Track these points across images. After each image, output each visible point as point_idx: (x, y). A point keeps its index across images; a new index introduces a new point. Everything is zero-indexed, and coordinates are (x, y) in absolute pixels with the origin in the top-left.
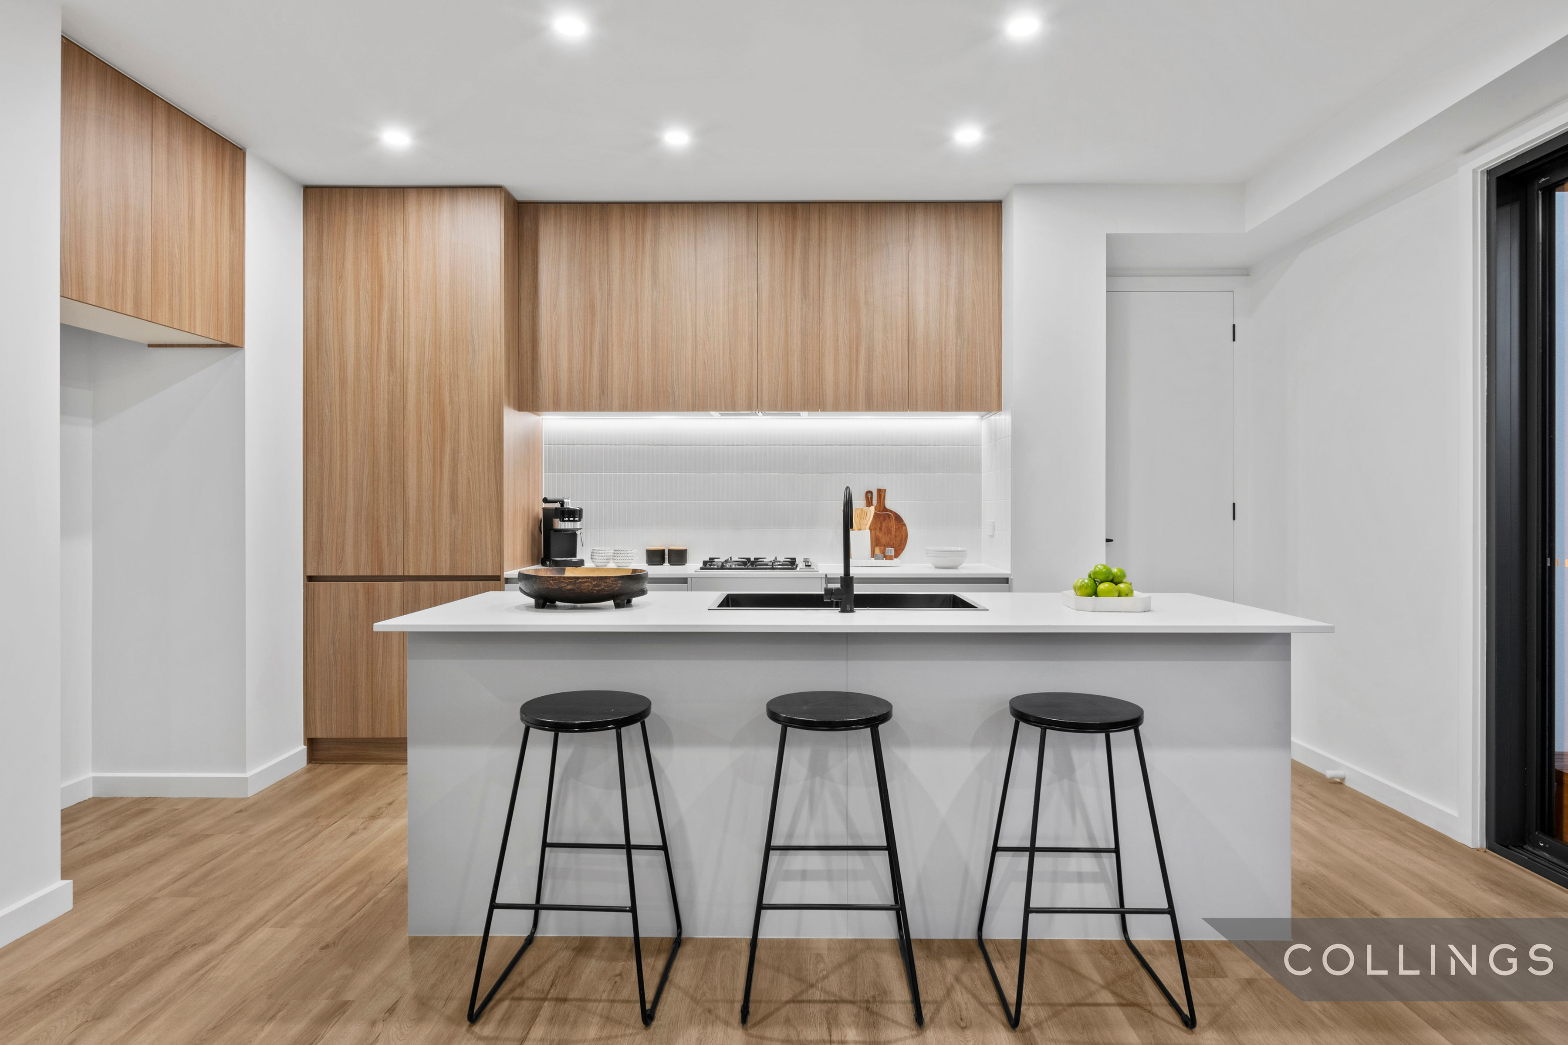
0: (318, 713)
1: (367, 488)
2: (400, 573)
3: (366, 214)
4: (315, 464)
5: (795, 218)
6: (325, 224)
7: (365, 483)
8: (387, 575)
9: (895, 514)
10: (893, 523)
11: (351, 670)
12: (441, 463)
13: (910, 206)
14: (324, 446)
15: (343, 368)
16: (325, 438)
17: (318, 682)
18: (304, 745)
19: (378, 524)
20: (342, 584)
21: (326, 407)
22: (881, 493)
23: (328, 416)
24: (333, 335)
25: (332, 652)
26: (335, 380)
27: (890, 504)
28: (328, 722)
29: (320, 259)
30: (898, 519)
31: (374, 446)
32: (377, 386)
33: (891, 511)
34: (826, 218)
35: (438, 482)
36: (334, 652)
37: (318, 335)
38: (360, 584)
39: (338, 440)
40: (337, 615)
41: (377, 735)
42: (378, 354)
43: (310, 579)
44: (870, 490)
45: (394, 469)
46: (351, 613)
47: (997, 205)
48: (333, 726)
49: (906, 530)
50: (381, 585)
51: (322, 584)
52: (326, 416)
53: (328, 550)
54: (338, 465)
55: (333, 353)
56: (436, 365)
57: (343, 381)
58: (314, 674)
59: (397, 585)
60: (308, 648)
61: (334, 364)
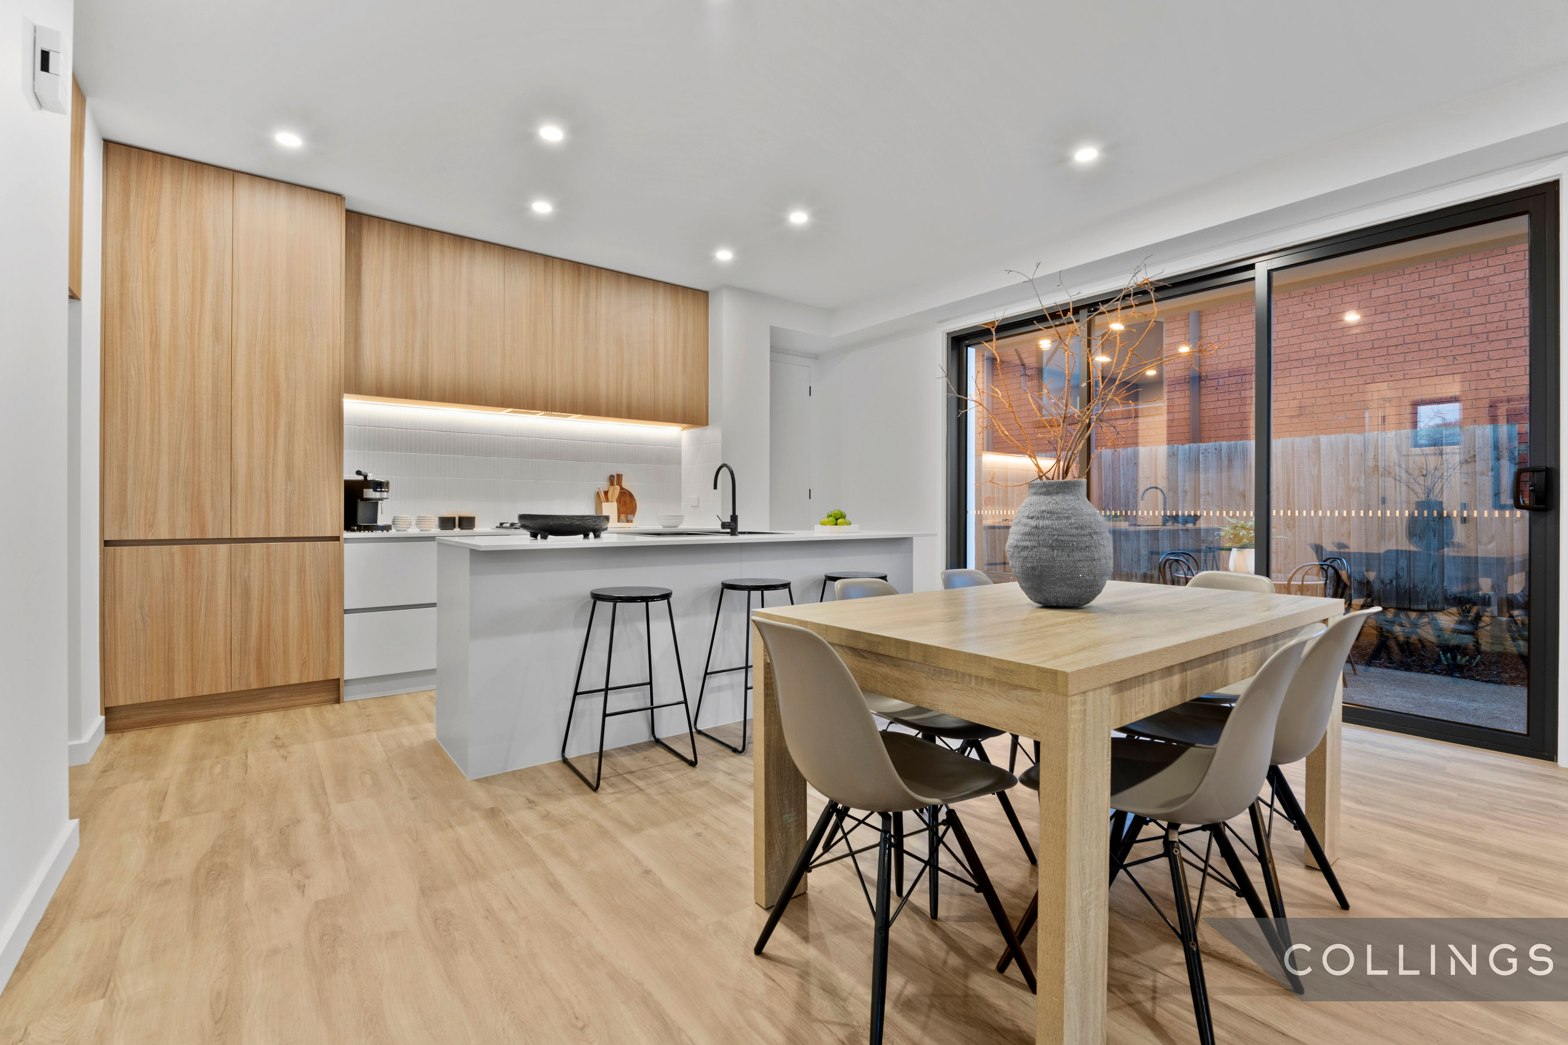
0: (120, 680)
1: (185, 453)
2: (227, 535)
3: (187, 185)
4: (117, 425)
5: (579, 275)
6: (133, 185)
7: (183, 448)
8: (210, 537)
9: (629, 491)
10: (628, 498)
11: (165, 633)
12: (276, 434)
13: (656, 282)
14: (129, 409)
15: (155, 332)
16: (131, 400)
17: (121, 648)
18: (101, 714)
19: (199, 488)
20: (152, 548)
21: (133, 369)
22: (619, 477)
23: (134, 379)
24: (142, 298)
25: (139, 616)
26: (144, 343)
27: (625, 485)
28: (134, 688)
29: (126, 218)
30: (631, 495)
31: (194, 413)
32: (199, 355)
33: (626, 490)
34: (601, 279)
35: (272, 451)
36: (142, 616)
37: (122, 295)
38: (176, 548)
39: (148, 404)
40: (146, 579)
41: (199, 693)
42: (200, 324)
43: (107, 543)
44: (609, 475)
45: (219, 436)
46: (165, 576)
47: (706, 293)
48: (141, 691)
49: (636, 503)
50: (204, 548)
51: (125, 549)
52: (132, 378)
53: (134, 514)
54: (148, 428)
55: (142, 315)
56: (269, 343)
57: (155, 346)
58: (115, 641)
59: (223, 548)
60: (107, 615)
61: (144, 327)
